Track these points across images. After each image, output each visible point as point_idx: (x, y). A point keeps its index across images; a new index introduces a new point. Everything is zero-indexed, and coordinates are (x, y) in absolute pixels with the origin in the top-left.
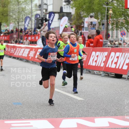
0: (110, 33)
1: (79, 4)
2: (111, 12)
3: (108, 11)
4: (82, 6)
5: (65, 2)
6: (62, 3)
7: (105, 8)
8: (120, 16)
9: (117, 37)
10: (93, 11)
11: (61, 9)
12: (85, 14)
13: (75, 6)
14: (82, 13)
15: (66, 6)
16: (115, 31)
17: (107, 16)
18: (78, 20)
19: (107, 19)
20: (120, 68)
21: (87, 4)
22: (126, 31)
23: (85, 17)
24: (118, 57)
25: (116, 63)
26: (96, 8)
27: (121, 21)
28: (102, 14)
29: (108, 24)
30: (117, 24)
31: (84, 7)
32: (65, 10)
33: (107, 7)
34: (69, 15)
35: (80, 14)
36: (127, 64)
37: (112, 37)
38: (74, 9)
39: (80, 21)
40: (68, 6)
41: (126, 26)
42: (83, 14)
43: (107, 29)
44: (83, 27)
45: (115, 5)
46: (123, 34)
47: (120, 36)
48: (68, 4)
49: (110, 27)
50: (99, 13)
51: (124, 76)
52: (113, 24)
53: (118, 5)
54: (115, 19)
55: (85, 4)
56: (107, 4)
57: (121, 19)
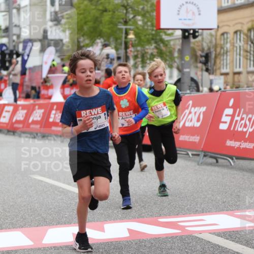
2: (131, 36)
3: (127, 34)
4: (82, 26)
7: (121, 29)
8: (149, 42)
10: (100, 35)
12: (87, 42)
14: (82, 39)
17: (126, 43)
19: (126, 48)
21: (90, 24)
26: (105, 29)
27: (150, 51)
28: (116, 39)
29: (127, 58)
30: (143, 56)
31: (86, 28)
33: (124, 27)
42: (84, 41)
45: (140, 23)
49: (132, 62)
50: (112, 39)
52: (136, 57)
53: (145, 23)
54: (139, 48)
55: (86, 23)
56: (126, 23)
57: (151, 49)
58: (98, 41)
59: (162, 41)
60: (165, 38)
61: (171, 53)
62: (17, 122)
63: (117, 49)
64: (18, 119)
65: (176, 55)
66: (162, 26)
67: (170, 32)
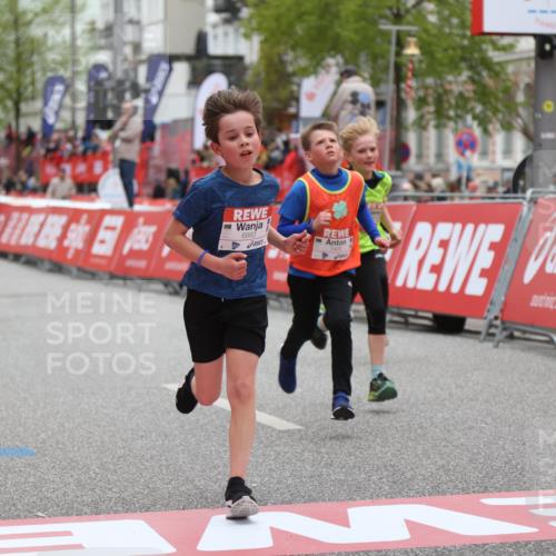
0: (411, 139)
1: (278, 18)
2: (412, 50)
3: (401, 45)
4: (291, 26)
5: (218, 10)
6: (203, 17)
7: (386, 34)
8: (454, 66)
9: (440, 156)
10: (336, 47)
11: (201, 39)
12: (303, 62)
13: (259, 29)
14: (289, 57)
15: (220, 30)
16: (432, 133)
17: (398, 68)
18: (272, 87)
19: (399, 79)
20: (455, 289)
21: (312, 20)
22: (477, 131)
23: (305, 72)
24: (444, 244)
25: (437, 269)
26: (347, 32)
27: (456, 89)
28: (374, 58)
29: (400, 104)
30: (439, 101)
31: (299, 29)
32: (216, 47)
33: (394, 28)
34: (232, 65)
35: (282, 62)
36: (484, 273)
37: (420, 156)
38: (257, 39)
39: (283, 94)
40: (230, 29)
41: (479, 109)
42: (294, 60)
43: (399, 125)
44: (296, 117)
45: (433, 19)
46: (466, 145)
47: (452, 154)
48: (227, 21)
49: (411, 115)
50: (362, 58)
51: (470, 324)
52: (421, 102)
53: (445, 20)
54: (430, 81)
55: (300, 17)
56: (398, 17)
57: (459, 82)
58: (331, 61)
59: (486, 63)
60: (495, 56)
61: (509, 93)
62: (134, 254)
63: (375, 83)
64: (137, 247)
65: (520, 97)
66: (488, 27)
67: (506, 41)
